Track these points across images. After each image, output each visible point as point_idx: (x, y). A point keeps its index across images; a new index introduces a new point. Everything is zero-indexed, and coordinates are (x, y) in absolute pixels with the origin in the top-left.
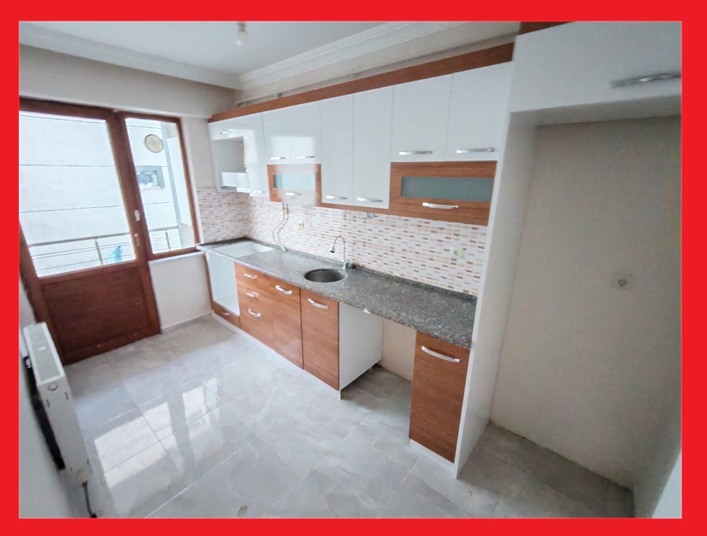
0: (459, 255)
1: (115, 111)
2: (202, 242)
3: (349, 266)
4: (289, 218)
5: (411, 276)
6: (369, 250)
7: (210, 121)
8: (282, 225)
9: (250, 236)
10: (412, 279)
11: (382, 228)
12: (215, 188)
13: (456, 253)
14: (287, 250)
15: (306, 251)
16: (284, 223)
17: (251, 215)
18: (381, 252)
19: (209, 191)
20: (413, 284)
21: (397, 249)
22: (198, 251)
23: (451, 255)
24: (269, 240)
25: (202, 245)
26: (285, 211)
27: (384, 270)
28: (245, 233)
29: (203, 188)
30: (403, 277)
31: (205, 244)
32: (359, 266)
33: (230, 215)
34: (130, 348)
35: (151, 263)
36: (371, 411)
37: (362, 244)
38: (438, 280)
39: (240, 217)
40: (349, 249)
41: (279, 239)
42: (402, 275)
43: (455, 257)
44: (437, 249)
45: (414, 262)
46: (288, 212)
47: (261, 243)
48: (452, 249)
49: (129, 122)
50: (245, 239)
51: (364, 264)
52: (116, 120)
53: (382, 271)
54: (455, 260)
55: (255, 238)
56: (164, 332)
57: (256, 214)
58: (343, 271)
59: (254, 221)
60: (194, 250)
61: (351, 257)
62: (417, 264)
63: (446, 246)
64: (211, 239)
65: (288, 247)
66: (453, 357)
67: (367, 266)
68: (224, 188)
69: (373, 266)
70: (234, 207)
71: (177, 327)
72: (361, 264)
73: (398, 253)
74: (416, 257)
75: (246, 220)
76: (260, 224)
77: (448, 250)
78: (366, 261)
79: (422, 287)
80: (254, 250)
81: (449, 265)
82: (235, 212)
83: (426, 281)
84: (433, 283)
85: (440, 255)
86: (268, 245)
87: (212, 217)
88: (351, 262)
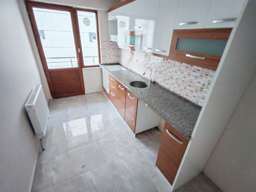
0: (205, 87)
1: (73, 8)
2: (102, 63)
3: (152, 82)
4: (133, 57)
5: (178, 92)
6: (161, 76)
7: (109, 11)
8: (130, 60)
9: (120, 63)
10: (178, 94)
11: (169, 66)
12: (108, 41)
13: (204, 85)
14: (131, 71)
15: (137, 72)
16: (131, 58)
17: (121, 54)
18: (167, 78)
19: (106, 43)
20: (178, 97)
21: (174, 77)
22: (99, 66)
23: (201, 85)
24: (125, 66)
25: (101, 65)
26: (132, 54)
27: (167, 86)
28: (118, 62)
29: (104, 41)
30: (175, 92)
31: (102, 64)
32: (156, 83)
33: (113, 54)
34: (74, 97)
35: (83, 69)
36: (146, 146)
37: (159, 73)
38: (191, 97)
39: (117, 55)
40: (153, 74)
41: (129, 65)
42: (174, 91)
43: (202, 87)
44: (194, 81)
45: (181, 85)
46: (133, 54)
47: (123, 66)
48: (202, 83)
49: (79, 13)
50: (118, 64)
51: (159, 82)
52: (73, 11)
53: (165, 87)
54: (203, 89)
55: (121, 64)
56: (86, 94)
57: (122, 54)
58: (148, 84)
59: (121, 57)
60: (98, 66)
61: (154, 78)
62: (182, 87)
63: (199, 80)
64: (105, 62)
65: (131, 70)
66: (180, 140)
67: (160, 83)
68: (111, 42)
69: (162, 84)
70: (115, 50)
71: (90, 93)
72: (157, 82)
73: (174, 79)
74: (182, 83)
75: (119, 56)
76: (123, 58)
77: (200, 83)
78: (160, 81)
79: (182, 99)
80: (121, 69)
81: (199, 91)
82: (116, 53)
83: (185, 96)
84: (188, 98)
85: (195, 84)
86: (125, 68)
87: (106, 54)
88: (153, 80)
